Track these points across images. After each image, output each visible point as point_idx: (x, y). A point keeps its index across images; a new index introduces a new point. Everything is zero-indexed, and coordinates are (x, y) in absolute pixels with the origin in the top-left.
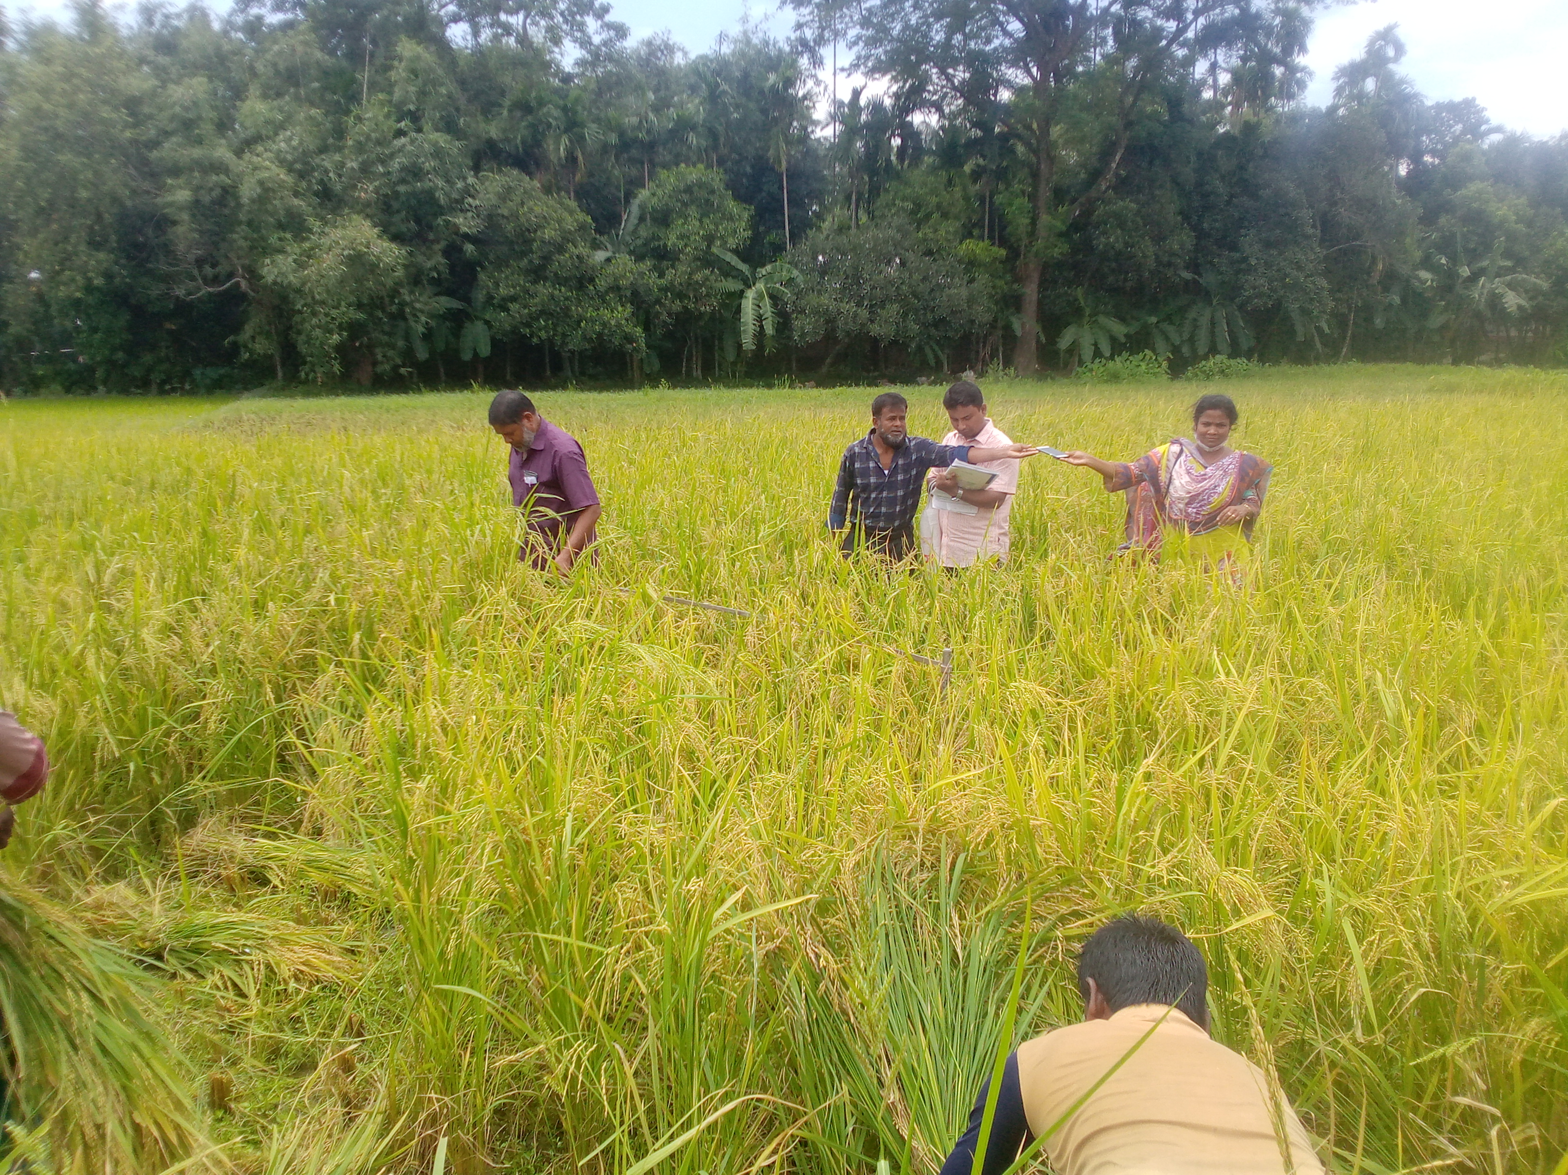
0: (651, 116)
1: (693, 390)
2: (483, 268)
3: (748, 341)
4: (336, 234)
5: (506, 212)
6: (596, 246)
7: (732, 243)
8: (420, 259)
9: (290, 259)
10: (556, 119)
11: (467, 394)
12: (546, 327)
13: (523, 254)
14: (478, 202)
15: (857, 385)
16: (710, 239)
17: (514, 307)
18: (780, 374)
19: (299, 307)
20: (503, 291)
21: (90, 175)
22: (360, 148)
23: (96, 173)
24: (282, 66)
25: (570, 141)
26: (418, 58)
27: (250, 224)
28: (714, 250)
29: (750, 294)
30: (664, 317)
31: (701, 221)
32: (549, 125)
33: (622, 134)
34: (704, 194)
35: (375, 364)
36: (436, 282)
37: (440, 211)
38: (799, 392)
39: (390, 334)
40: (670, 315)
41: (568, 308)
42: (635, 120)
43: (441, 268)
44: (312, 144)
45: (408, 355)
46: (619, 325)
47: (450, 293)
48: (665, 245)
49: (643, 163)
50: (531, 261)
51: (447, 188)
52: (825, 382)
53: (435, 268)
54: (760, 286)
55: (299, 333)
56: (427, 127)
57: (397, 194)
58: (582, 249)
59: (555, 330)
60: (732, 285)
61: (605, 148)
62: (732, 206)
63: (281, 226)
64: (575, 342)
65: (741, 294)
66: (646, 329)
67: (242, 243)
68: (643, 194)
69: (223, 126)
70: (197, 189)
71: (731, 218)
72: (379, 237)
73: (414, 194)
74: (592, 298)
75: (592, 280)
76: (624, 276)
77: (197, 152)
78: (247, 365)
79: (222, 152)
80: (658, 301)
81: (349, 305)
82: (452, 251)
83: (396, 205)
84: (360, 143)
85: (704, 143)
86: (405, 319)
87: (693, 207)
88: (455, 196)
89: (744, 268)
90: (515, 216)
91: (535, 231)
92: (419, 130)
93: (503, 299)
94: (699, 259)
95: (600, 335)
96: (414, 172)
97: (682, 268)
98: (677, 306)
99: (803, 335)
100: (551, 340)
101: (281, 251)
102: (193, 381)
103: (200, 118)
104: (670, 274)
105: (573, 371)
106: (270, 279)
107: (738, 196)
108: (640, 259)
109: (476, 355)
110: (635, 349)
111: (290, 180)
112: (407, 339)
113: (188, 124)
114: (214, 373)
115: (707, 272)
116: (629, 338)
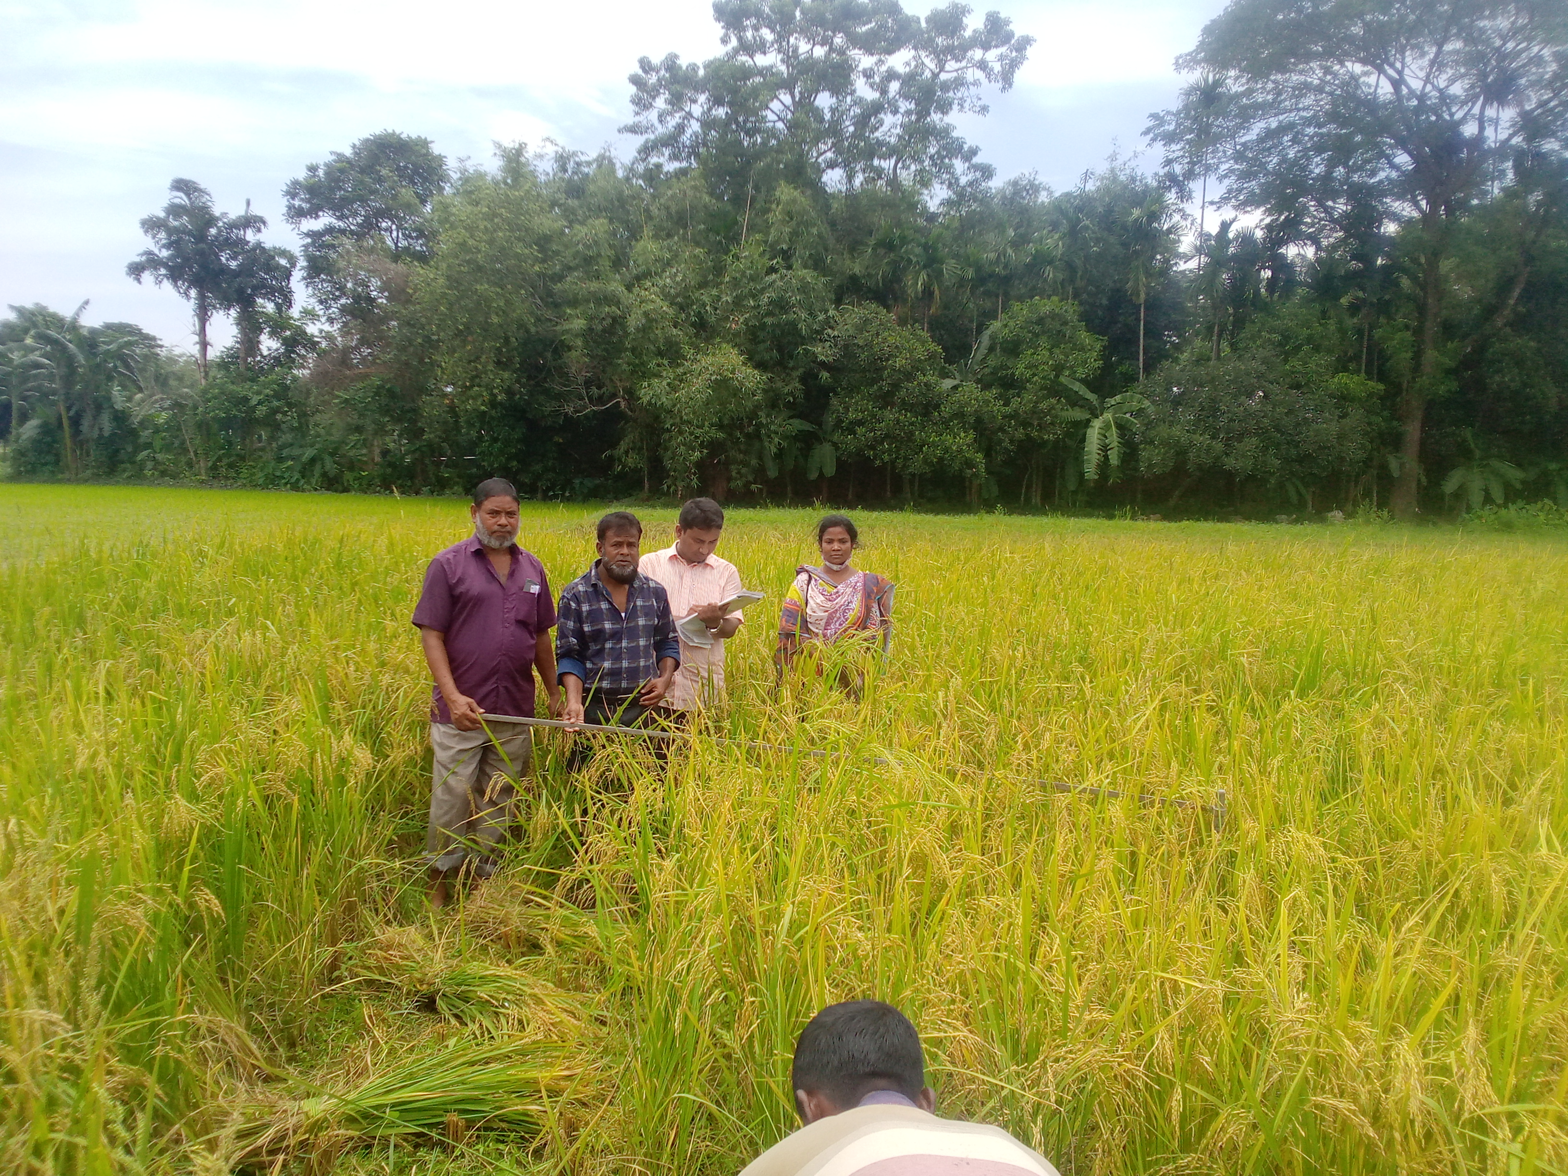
0: (1010, 251)
1: (1030, 517)
2: (836, 394)
3: (1091, 471)
4: (706, 361)
5: (861, 342)
6: (944, 375)
7: (1081, 372)
8: (779, 384)
9: (665, 383)
10: (917, 256)
11: (809, 510)
12: (890, 450)
13: (874, 382)
14: (836, 333)
15: (1206, 520)
16: (1058, 369)
17: (860, 430)
18: (1122, 505)
19: (668, 426)
20: (852, 415)
21: (502, 304)
22: (735, 283)
23: (508, 302)
24: (673, 210)
25: (929, 276)
26: (794, 201)
27: (633, 350)
28: (1062, 379)
29: (1097, 424)
30: (1006, 444)
31: (1050, 350)
32: (909, 261)
33: (978, 268)
34: (1056, 325)
35: (729, 479)
36: (789, 406)
37: (803, 340)
38: (1140, 524)
39: (745, 453)
40: (1012, 441)
41: (912, 433)
42: (992, 256)
43: (797, 394)
44: (693, 279)
45: (760, 472)
46: (960, 451)
47: (803, 416)
48: (1013, 374)
49: (997, 296)
50: (880, 388)
51: (810, 321)
52: (1172, 514)
53: (791, 394)
54: (1108, 416)
55: (666, 449)
56: (797, 264)
57: (763, 326)
58: (931, 378)
59: (897, 453)
60: (1078, 414)
61: (962, 282)
62: (1085, 337)
63: (660, 354)
64: (917, 465)
65: (1087, 424)
66: (988, 455)
67: (625, 367)
68: (996, 325)
69: (618, 263)
70: (591, 319)
71: (1082, 349)
72: (744, 364)
73: (778, 325)
74: (936, 424)
75: (937, 407)
76: (968, 404)
77: (594, 286)
78: (622, 476)
79: (616, 286)
80: (1001, 429)
81: (712, 425)
82: (809, 378)
83: (761, 335)
84: (735, 279)
85: (1060, 276)
86: (761, 440)
87: (1045, 338)
88: (816, 327)
89: (1092, 397)
91: (887, 360)
92: (789, 267)
93: (851, 423)
94: (1046, 388)
95: (941, 459)
96: (781, 305)
97: (1027, 397)
98: (1020, 434)
99: (1150, 466)
100: (893, 462)
101: (658, 376)
102: (573, 489)
103: (599, 255)
104: (1015, 402)
105: (912, 494)
106: (645, 400)
107: (1091, 328)
108: (986, 387)
109: (821, 474)
110: (974, 474)
111: (671, 311)
112: (760, 458)
113: (588, 261)
114: (589, 483)
115: (1053, 401)
116: (969, 464)
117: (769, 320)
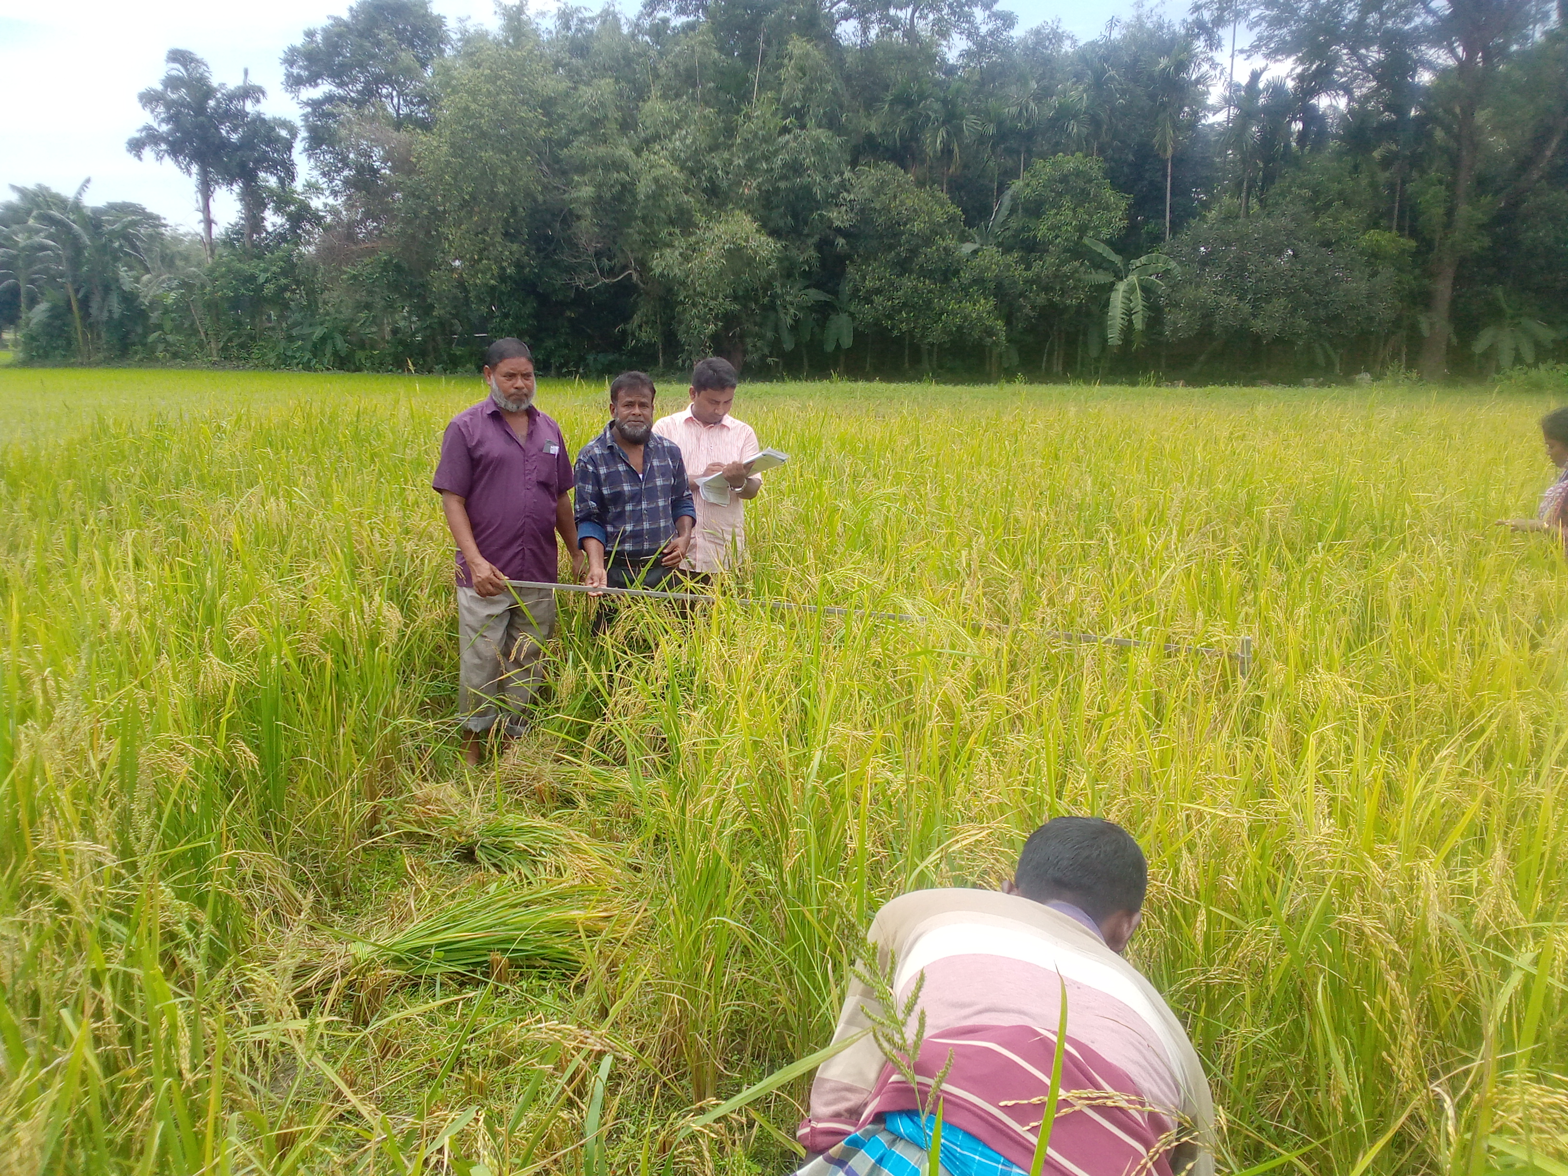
0: (1032, 105)
1: (1051, 386)
2: (852, 261)
3: (1114, 337)
4: (719, 229)
5: (878, 206)
6: (964, 238)
7: (1105, 233)
8: (794, 252)
9: (677, 253)
10: (935, 112)
11: (826, 383)
12: (908, 320)
13: (891, 247)
14: (852, 197)
15: (1231, 384)
16: (1082, 229)
17: (878, 299)
18: (1146, 371)
19: (681, 298)
20: (869, 284)
21: (508, 171)
22: (747, 145)
23: (514, 170)
24: (682, 67)
25: (948, 133)
26: (807, 55)
27: (644, 219)
28: (1086, 241)
29: (1121, 287)
30: (1027, 310)
31: (1074, 210)
32: (928, 117)
33: (1000, 124)
34: (1080, 183)
35: (745, 352)
36: (806, 275)
37: (818, 205)
38: (1164, 390)
39: (761, 325)
40: (1033, 308)
41: (930, 301)
42: (1014, 110)
43: (813, 262)
44: (704, 142)
45: (776, 346)
46: (980, 318)
47: (819, 286)
48: (1035, 237)
49: (1019, 153)
50: (898, 254)
51: (824, 183)
52: (1196, 380)
53: (806, 262)
54: (1133, 278)
55: (680, 323)
56: (811, 123)
57: (777, 190)
58: (950, 242)
59: (915, 322)
60: (1101, 277)
61: (982, 139)
62: (1109, 195)
63: (672, 222)
64: (936, 334)
65: (1111, 287)
66: (1008, 322)
67: (636, 237)
68: (1017, 184)
69: (626, 125)
70: (599, 186)
71: (1107, 208)
72: (758, 231)
73: (792, 190)
74: (955, 291)
75: (956, 273)
76: (988, 269)
77: (601, 150)
78: (635, 352)
79: (624, 151)
80: (1021, 295)
81: (726, 297)
82: (825, 245)
83: (775, 200)
84: (747, 140)
85: (1085, 131)
86: (776, 311)
87: (1068, 197)
88: (831, 190)
89: (1117, 259)
90: (886, 209)
91: (905, 224)
92: (803, 127)
93: (868, 292)
94: (1069, 251)
95: (960, 328)
96: (795, 168)
97: (1050, 260)
98: (1042, 299)
99: (1175, 331)
100: (911, 332)
101: (670, 245)
102: (586, 365)
103: (606, 117)
104: (1037, 266)
105: (930, 364)
106: (658, 271)
107: (1116, 186)
108: (1007, 250)
109: (838, 346)
110: (994, 342)
111: (681, 177)
112: (776, 329)
113: (595, 124)
114: (605, 358)
115: (1077, 264)
116: (990, 332)
117: (782, 185)
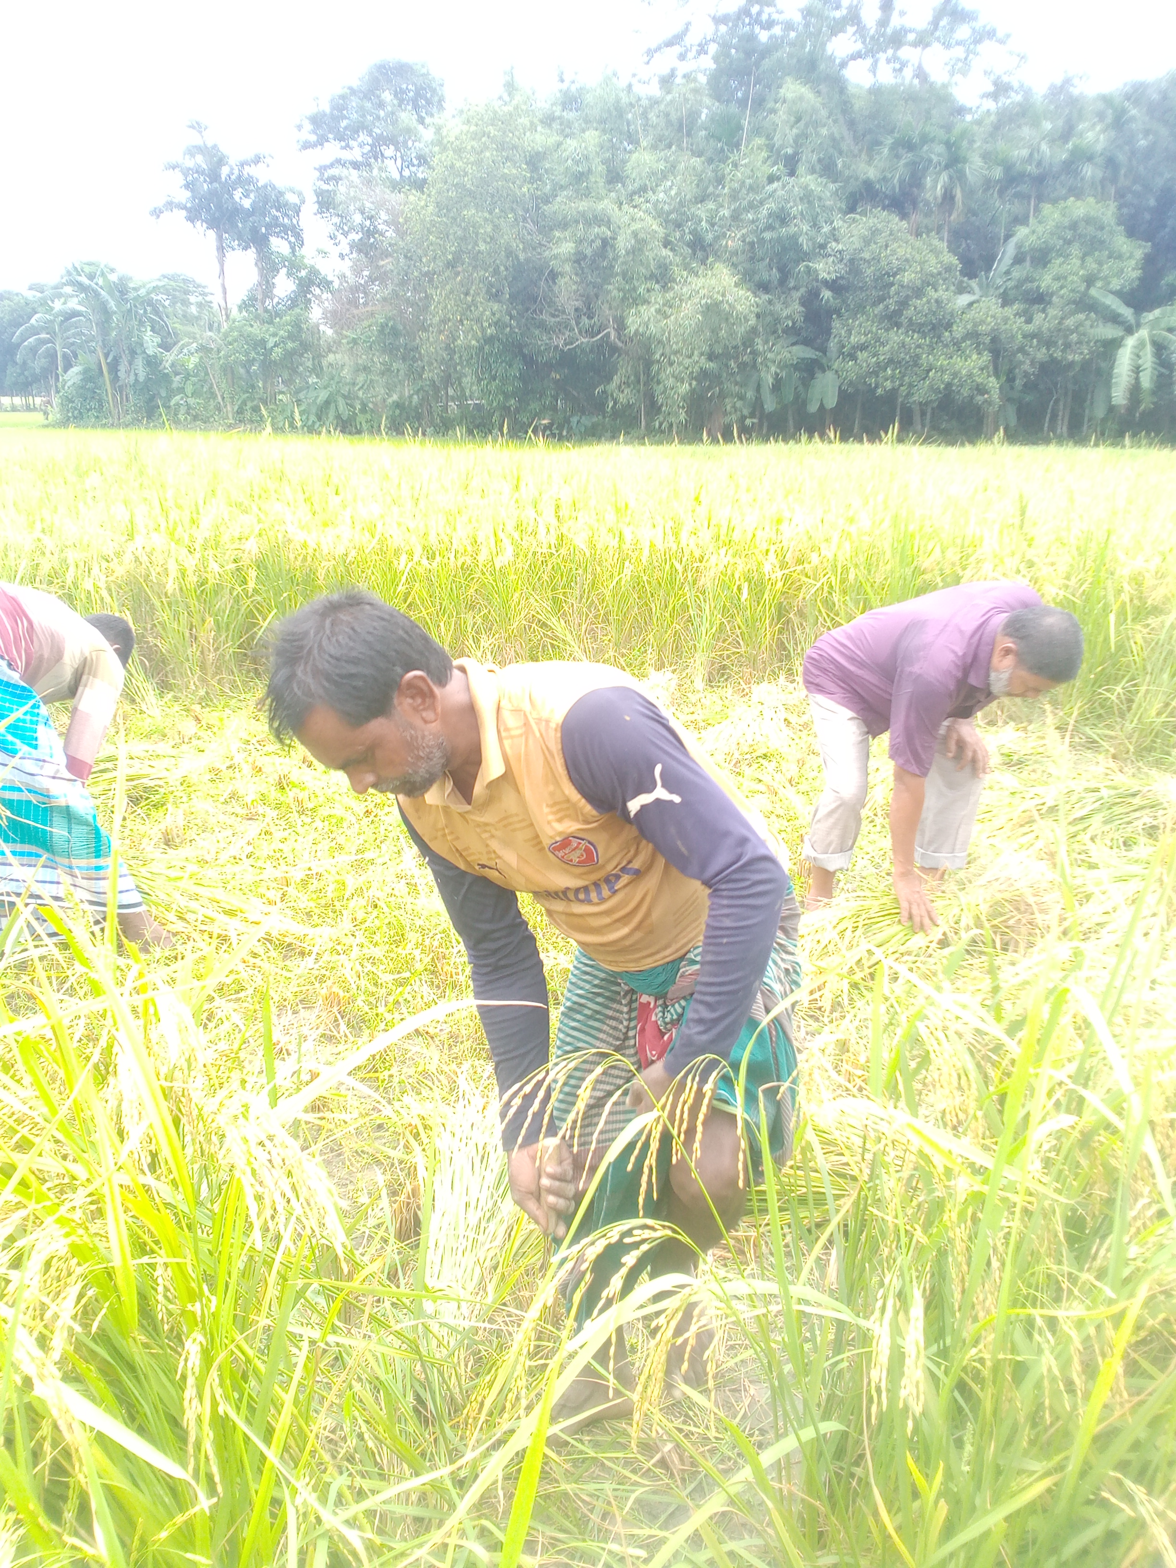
0: (1044, 147)
2: (839, 316)
3: (1119, 395)
4: (697, 283)
5: (866, 255)
6: (961, 290)
7: (1116, 284)
8: (778, 307)
9: (653, 309)
10: (939, 155)
12: (893, 377)
13: (881, 299)
14: (840, 247)
16: (1090, 281)
17: (862, 355)
19: (657, 356)
20: (854, 339)
21: (490, 230)
22: (734, 196)
23: (496, 227)
24: (674, 117)
25: (951, 178)
26: (801, 98)
27: (624, 274)
29: (1131, 342)
30: (1026, 367)
31: (1083, 259)
32: (930, 161)
33: (1008, 167)
34: (1091, 230)
35: (724, 413)
36: (790, 331)
37: (806, 256)
39: (741, 385)
40: (1032, 363)
41: (918, 356)
42: (1025, 153)
43: (796, 316)
44: (690, 191)
45: (757, 406)
46: (970, 375)
47: (807, 342)
48: (1038, 287)
49: (1029, 197)
50: (887, 307)
51: (813, 233)
53: (790, 317)
54: (1144, 333)
55: (659, 383)
56: (801, 169)
57: (762, 241)
58: (942, 294)
59: (902, 379)
60: (1109, 332)
61: (988, 184)
62: (1122, 243)
63: (652, 277)
64: (921, 393)
65: (1119, 342)
66: (1004, 379)
67: (615, 293)
68: (1022, 232)
69: (614, 177)
70: (580, 241)
71: (1120, 257)
72: (736, 285)
73: (779, 240)
74: (946, 346)
75: (949, 326)
76: (982, 322)
77: (583, 205)
78: (615, 414)
79: (607, 205)
80: (1021, 350)
81: (702, 354)
82: (811, 298)
83: (760, 253)
84: (734, 190)
85: (1100, 174)
86: (756, 370)
87: (1076, 245)
88: (820, 240)
89: (1127, 312)
90: (877, 259)
91: (895, 275)
92: (792, 173)
93: (853, 347)
94: (1074, 302)
95: (949, 385)
96: (782, 218)
97: (1052, 312)
98: (1041, 355)
100: (896, 390)
101: (646, 302)
103: (590, 171)
104: (1038, 319)
105: (923, 425)
106: (633, 330)
107: (1131, 233)
108: (1006, 301)
109: (822, 406)
110: (986, 401)
111: (661, 232)
112: (758, 388)
113: (580, 177)
114: (587, 421)
115: (1081, 316)
116: (981, 390)
117: (767, 235)
